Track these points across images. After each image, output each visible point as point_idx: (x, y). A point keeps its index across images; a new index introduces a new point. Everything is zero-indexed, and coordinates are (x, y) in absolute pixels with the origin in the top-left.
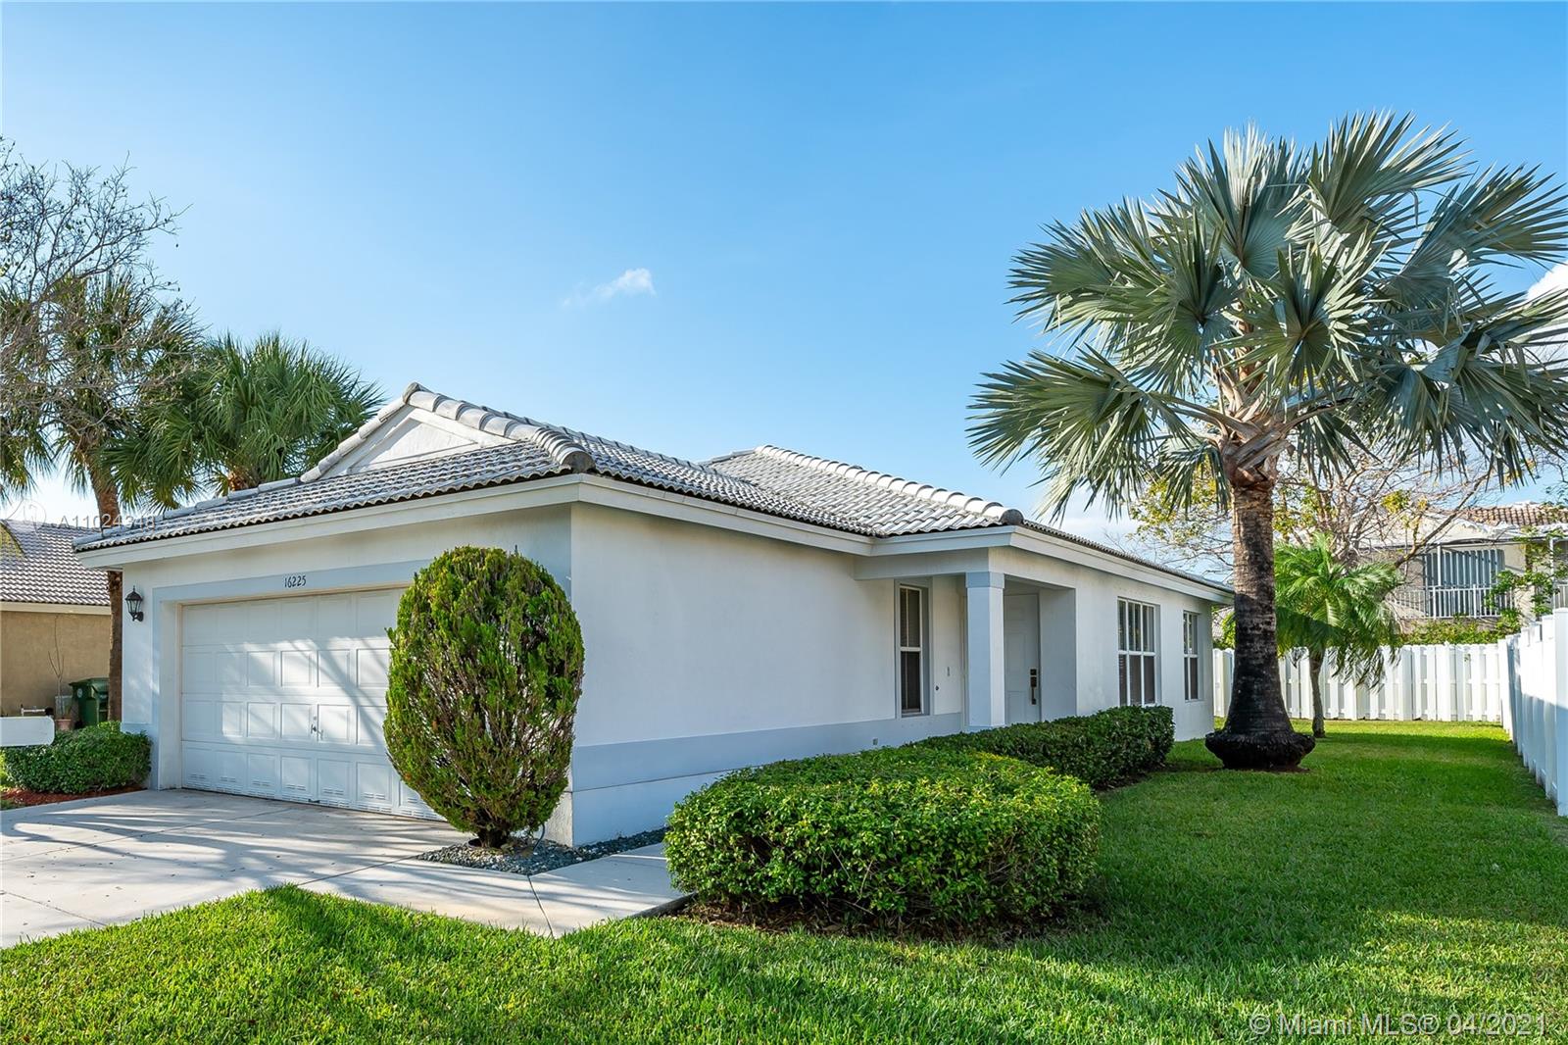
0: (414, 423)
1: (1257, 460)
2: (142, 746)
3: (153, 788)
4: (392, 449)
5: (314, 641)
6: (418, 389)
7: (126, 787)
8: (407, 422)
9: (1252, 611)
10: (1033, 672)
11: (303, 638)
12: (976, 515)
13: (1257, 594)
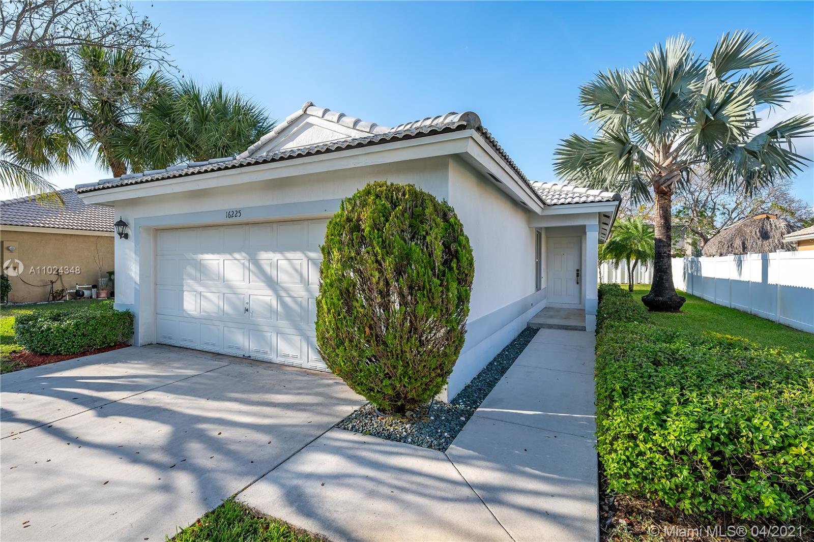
0: (310, 125)
1: (669, 183)
2: (128, 318)
3: (135, 345)
4: (295, 141)
5: (247, 254)
6: (312, 105)
7: (115, 346)
8: (305, 124)
9: (664, 246)
10: (578, 270)
11: (239, 251)
12: (595, 196)
13: (666, 239)
